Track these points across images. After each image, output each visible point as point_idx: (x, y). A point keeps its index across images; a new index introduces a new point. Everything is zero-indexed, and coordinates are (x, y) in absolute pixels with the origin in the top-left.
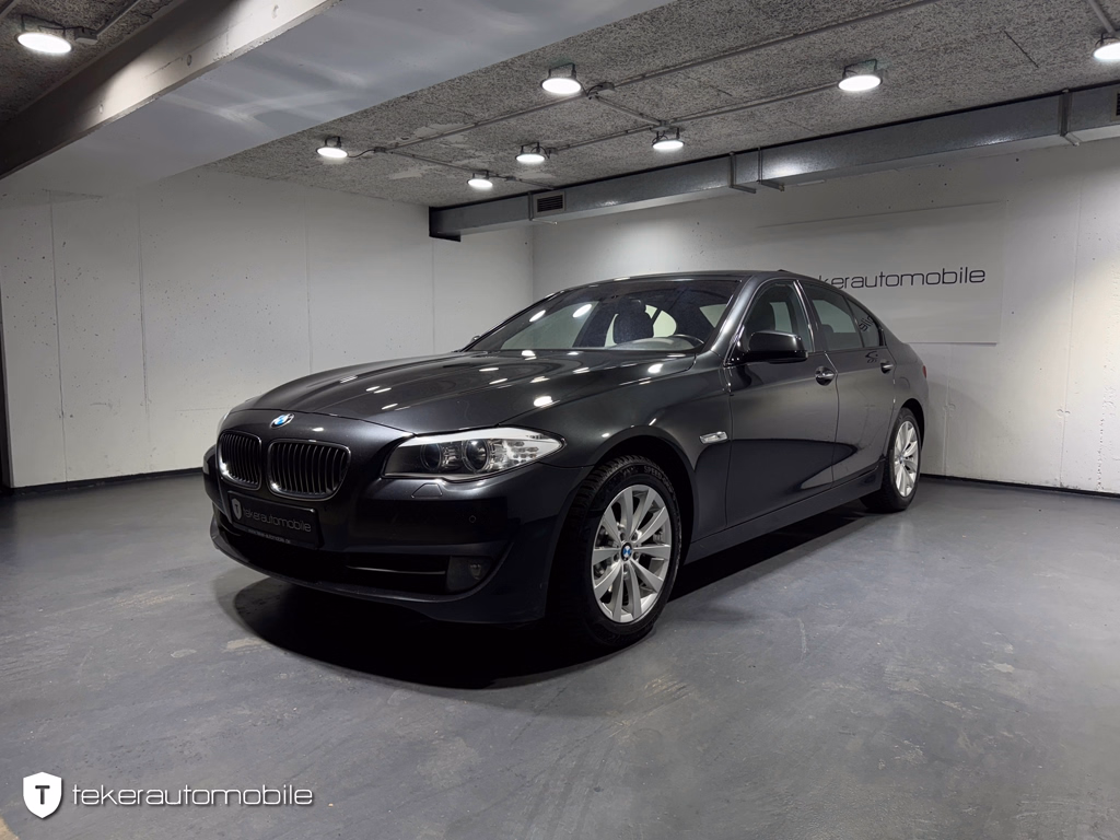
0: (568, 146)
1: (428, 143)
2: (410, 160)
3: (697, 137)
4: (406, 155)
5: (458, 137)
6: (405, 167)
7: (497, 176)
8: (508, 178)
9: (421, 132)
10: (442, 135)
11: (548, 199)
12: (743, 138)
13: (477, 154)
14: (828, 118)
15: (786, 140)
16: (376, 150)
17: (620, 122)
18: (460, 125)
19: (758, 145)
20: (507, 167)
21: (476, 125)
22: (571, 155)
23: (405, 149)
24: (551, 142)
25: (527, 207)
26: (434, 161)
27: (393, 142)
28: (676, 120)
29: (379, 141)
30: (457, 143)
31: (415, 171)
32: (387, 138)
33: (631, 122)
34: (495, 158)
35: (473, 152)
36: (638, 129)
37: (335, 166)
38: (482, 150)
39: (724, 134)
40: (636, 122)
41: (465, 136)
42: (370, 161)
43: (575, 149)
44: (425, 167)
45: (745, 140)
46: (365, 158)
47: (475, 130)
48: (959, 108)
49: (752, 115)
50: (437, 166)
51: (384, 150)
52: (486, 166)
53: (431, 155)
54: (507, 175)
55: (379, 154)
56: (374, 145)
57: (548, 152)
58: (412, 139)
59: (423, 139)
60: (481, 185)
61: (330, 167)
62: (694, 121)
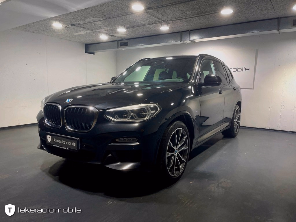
0: (133, 27)
1: (89, 24)
2: (82, 29)
3: (172, 26)
4: (81, 27)
5: (99, 23)
6: (80, 31)
7: (109, 35)
8: (112, 36)
9: (88, 20)
10: (94, 22)
11: (124, 43)
12: (185, 27)
13: (104, 28)
14: (212, 22)
15: (198, 28)
16: (72, 25)
17: (151, 20)
18: (101, 19)
19: (189, 30)
20: (112, 33)
21: (106, 19)
22: (133, 29)
23: (81, 25)
24: (128, 25)
25: (117, 45)
26: (90, 29)
27: (78, 23)
28: (168, 20)
29: (73, 22)
30: (98, 24)
31: (83, 33)
32: (76, 22)
33: (154, 21)
34: (109, 29)
35: (103, 27)
36: (156, 22)
37: (57, 30)
38: (106, 27)
39: (181, 26)
40: (156, 20)
41: (102, 22)
42: (69, 28)
43: (135, 28)
44: (87, 31)
45: (186, 28)
46: (67, 27)
47: (105, 20)
48: (249, 21)
49: (191, 20)
50: (91, 31)
51: (74, 25)
52: (106, 32)
53: (89, 27)
54: (112, 35)
55: (73, 26)
56: (71, 24)
57: (127, 28)
58: (84, 22)
59: (88, 22)
60: (104, 37)
61: (55, 30)
62: (173, 21)
